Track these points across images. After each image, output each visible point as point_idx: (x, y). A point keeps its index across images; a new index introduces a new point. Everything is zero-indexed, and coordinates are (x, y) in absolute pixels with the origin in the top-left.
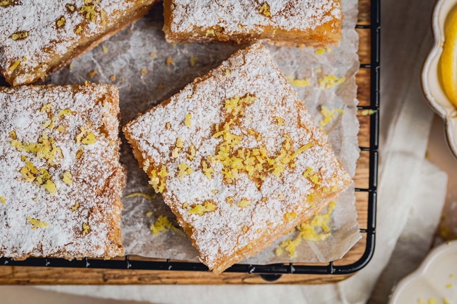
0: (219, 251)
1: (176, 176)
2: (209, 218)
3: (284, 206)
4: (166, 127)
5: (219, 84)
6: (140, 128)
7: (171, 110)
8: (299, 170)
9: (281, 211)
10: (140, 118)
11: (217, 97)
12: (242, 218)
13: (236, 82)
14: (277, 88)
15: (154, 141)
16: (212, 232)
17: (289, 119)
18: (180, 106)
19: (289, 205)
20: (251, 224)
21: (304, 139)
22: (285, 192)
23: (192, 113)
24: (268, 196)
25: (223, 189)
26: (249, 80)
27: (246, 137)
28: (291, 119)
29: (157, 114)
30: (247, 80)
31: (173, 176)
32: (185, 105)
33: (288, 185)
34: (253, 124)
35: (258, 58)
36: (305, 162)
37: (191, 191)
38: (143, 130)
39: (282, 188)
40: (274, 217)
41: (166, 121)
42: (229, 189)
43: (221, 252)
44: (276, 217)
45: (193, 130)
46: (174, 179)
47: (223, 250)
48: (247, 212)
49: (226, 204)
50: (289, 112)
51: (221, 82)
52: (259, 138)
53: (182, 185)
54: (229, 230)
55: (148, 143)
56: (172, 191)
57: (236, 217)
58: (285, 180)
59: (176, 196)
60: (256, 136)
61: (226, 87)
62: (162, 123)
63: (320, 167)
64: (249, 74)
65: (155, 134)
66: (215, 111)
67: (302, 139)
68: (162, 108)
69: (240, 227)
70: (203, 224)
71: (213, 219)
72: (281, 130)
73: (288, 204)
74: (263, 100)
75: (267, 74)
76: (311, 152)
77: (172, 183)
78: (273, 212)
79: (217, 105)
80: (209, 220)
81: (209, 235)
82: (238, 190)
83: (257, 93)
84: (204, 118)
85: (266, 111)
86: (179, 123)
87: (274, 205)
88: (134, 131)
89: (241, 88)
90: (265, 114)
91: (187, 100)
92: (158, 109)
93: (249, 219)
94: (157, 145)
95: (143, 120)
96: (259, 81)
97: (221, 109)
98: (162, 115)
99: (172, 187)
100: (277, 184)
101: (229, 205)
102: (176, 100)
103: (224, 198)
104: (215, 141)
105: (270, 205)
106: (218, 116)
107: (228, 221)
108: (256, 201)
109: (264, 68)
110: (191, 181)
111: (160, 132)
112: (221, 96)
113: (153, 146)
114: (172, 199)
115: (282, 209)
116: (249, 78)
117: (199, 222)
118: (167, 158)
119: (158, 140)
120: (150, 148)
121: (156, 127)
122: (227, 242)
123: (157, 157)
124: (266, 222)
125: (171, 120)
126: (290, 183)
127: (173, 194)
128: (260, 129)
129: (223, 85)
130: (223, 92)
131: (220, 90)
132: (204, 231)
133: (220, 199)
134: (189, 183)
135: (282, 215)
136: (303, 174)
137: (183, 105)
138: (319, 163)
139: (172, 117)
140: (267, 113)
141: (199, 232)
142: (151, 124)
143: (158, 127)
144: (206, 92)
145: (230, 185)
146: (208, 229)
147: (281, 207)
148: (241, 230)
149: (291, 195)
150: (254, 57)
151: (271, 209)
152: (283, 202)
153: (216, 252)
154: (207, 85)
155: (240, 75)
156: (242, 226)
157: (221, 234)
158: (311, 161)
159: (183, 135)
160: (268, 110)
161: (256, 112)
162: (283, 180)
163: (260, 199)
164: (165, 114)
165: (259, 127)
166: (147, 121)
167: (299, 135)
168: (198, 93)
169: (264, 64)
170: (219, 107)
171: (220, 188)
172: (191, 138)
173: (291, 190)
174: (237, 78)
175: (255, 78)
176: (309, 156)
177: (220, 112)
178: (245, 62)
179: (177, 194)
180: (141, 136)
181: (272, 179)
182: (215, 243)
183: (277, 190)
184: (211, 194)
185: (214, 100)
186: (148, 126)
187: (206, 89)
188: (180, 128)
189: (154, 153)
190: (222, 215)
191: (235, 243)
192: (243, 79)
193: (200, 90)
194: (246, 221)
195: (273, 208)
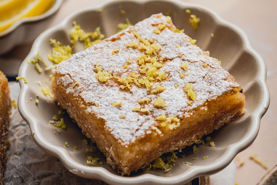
0: (225, 80)
1: (164, 109)
2: (198, 89)
3: (185, 44)
4: (124, 118)
5: (86, 89)
6: (125, 135)
7: (109, 116)
8: (154, 37)
9: (189, 46)
10: (117, 137)
11: (97, 88)
12: (196, 68)
13: (85, 77)
14: (88, 53)
15: (136, 125)
16: (210, 86)
17: (113, 46)
18: (105, 111)
19: (184, 41)
20: (201, 62)
21: (129, 36)
22: (173, 43)
23: (111, 103)
24: (177, 53)
25: (173, 80)
26: (82, 70)
27: (130, 70)
28: (114, 45)
29: (113, 126)
30: (82, 71)
31: (165, 111)
32: (104, 108)
33: (168, 41)
34: (119, 66)
35: (63, 66)
36: (148, 34)
37: (177, 99)
38: (127, 133)
39: (170, 45)
40: (194, 50)
41: (118, 119)
42: (173, 75)
43: (226, 78)
44: (194, 49)
45: (126, 102)
46: (168, 111)
47: (224, 77)
48: (191, 66)
49: (186, 79)
50: (108, 47)
51: (84, 87)
52: (130, 61)
53: (172, 105)
54: (208, 75)
55: (137, 130)
56: (178, 111)
57: (196, 72)
58: (164, 44)
59: (182, 108)
60: (129, 64)
61: (89, 83)
62: (120, 121)
63: (151, 26)
64: (77, 71)
65: (129, 125)
66: (109, 90)
67: (129, 37)
68: (107, 122)
69: (204, 69)
70: (204, 93)
71: (199, 87)
72: (123, 50)
73: (182, 41)
74: (98, 60)
75: (77, 60)
76: (140, 31)
77: (171, 112)
78: (190, 51)
79: (104, 88)
80: (200, 89)
81: (213, 88)
82: (173, 70)
83: (93, 64)
84: (115, 95)
85: (108, 58)
86: (120, 111)
87: (184, 50)
88: (128, 139)
89: (89, 74)
90: (110, 59)
91: (100, 107)
92: (108, 125)
93: (197, 64)
94: (139, 123)
95: (118, 134)
96: (83, 64)
97: (107, 86)
98: (113, 122)
99: (174, 111)
100: (167, 49)
101: (186, 77)
102: (100, 114)
103: (181, 80)
104: (134, 89)
105: (185, 53)
106: (113, 88)
107: (200, 76)
108: (182, 61)
109: (72, 62)
110: (168, 99)
111: (128, 122)
112: (96, 85)
113: (140, 126)
114: (185, 112)
115: (187, 46)
116: (81, 70)
117: (202, 96)
118: (150, 117)
119: (135, 123)
120: (142, 128)
121: (123, 125)
122: (217, 74)
123: (149, 123)
124: (198, 55)
125: (117, 116)
126: (166, 40)
127: (181, 111)
128: (123, 62)
129: (87, 86)
130: (92, 84)
131: (91, 87)
132: (210, 92)
133: (182, 83)
134: (170, 100)
135: (192, 45)
136: (158, 34)
137: (104, 109)
138: (149, 27)
139: (115, 115)
140: (109, 57)
141: (211, 95)
142: (121, 129)
143: (123, 124)
144: (93, 95)
145: (170, 75)
146: (207, 89)
147: (185, 46)
148: (206, 68)
149: (175, 39)
150: (63, 69)
151: (187, 52)
152: (181, 45)
153: (226, 82)
154: (87, 96)
155: (78, 75)
156: (203, 68)
157: (211, 80)
158: (147, 31)
159: (130, 107)
160: (107, 57)
161: (109, 64)
162: (164, 45)
163: (180, 58)
164: (112, 120)
165: (121, 62)
166: (118, 131)
167: (127, 39)
168: (94, 100)
169: (69, 62)
170: (105, 87)
171: (173, 82)
172: (132, 102)
173: (171, 39)
174: (81, 76)
175: (81, 67)
176: (143, 32)
177: (109, 87)
178: (68, 74)
179: (180, 107)
180: (133, 134)
181: (163, 53)
182: (219, 83)
183: (172, 48)
184: (178, 89)
185: (100, 90)
186: (123, 130)
187: (90, 96)
188: (124, 109)
189: (146, 125)
190: (195, 80)
191: (217, 70)
192: (82, 73)
193: (91, 99)
194: (199, 65)
195: (187, 51)
